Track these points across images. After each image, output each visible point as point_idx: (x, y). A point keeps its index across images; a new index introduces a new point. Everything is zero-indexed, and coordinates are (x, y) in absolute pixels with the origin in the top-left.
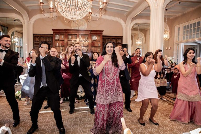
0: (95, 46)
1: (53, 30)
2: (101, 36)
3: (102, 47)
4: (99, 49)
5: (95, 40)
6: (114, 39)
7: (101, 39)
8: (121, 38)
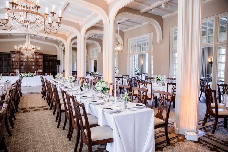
0: (39, 61)
2: (42, 56)
3: (43, 62)
4: (41, 63)
5: (39, 58)
6: (52, 56)
7: (42, 57)
8: (56, 56)
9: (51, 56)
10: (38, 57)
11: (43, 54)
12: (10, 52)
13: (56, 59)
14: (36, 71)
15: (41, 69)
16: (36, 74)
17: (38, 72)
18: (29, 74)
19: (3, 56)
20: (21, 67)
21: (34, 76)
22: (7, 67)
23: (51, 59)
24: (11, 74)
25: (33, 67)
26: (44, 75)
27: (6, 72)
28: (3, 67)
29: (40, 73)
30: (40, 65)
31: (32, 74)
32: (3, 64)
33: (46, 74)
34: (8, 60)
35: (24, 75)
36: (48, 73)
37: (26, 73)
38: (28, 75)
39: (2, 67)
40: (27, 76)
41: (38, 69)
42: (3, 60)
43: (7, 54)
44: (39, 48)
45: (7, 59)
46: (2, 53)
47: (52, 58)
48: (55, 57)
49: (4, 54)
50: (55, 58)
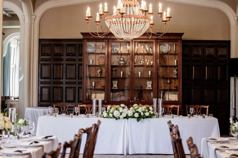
0: (168, 65)
1: (82, 33)
2: (179, 44)
3: (180, 68)
4: (175, 71)
5: (167, 54)
6: (211, 47)
7: (179, 50)
8: (227, 44)
9: (208, 47)
10: (166, 48)
11: (184, 37)
12: (81, 37)
13: (224, 56)
14: (158, 97)
15: (175, 90)
16: (158, 111)
17: (165, 103)
18: (131, 108)
19: (65, 49)
20: (112, 85)
21: (151, 116)
22: (75, 83)
23: (210, 56)
24: (77, 109)
25: (149, 85)
26: (184, 113)
27: (71, 98)
28: (64, 86)
29: (172, 106)
30: (171, 79)
31: (141, 109)
32: (64, 77)
33: (192, 110)
34: (77, 62)
35: (116, 113)
36: (197, 106)
37: (122, 105)
38: (130, 112)
39: (62, 83)
40: (127, 117)
41: (165, 91)
42: (64, 62)
43: (75, 45)
44: (169, 10)
45: (74, 60)
46: (63, 43)
47: (211, 51)
48: (221, 47)
49: (67, 45)
50: (222, 52)
